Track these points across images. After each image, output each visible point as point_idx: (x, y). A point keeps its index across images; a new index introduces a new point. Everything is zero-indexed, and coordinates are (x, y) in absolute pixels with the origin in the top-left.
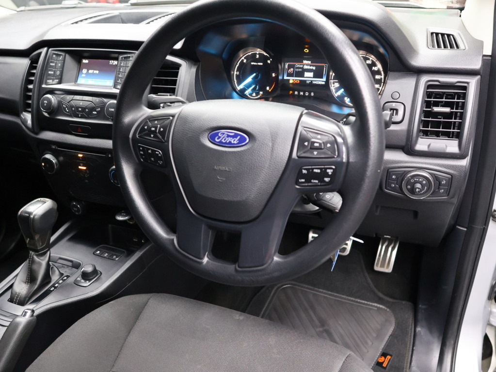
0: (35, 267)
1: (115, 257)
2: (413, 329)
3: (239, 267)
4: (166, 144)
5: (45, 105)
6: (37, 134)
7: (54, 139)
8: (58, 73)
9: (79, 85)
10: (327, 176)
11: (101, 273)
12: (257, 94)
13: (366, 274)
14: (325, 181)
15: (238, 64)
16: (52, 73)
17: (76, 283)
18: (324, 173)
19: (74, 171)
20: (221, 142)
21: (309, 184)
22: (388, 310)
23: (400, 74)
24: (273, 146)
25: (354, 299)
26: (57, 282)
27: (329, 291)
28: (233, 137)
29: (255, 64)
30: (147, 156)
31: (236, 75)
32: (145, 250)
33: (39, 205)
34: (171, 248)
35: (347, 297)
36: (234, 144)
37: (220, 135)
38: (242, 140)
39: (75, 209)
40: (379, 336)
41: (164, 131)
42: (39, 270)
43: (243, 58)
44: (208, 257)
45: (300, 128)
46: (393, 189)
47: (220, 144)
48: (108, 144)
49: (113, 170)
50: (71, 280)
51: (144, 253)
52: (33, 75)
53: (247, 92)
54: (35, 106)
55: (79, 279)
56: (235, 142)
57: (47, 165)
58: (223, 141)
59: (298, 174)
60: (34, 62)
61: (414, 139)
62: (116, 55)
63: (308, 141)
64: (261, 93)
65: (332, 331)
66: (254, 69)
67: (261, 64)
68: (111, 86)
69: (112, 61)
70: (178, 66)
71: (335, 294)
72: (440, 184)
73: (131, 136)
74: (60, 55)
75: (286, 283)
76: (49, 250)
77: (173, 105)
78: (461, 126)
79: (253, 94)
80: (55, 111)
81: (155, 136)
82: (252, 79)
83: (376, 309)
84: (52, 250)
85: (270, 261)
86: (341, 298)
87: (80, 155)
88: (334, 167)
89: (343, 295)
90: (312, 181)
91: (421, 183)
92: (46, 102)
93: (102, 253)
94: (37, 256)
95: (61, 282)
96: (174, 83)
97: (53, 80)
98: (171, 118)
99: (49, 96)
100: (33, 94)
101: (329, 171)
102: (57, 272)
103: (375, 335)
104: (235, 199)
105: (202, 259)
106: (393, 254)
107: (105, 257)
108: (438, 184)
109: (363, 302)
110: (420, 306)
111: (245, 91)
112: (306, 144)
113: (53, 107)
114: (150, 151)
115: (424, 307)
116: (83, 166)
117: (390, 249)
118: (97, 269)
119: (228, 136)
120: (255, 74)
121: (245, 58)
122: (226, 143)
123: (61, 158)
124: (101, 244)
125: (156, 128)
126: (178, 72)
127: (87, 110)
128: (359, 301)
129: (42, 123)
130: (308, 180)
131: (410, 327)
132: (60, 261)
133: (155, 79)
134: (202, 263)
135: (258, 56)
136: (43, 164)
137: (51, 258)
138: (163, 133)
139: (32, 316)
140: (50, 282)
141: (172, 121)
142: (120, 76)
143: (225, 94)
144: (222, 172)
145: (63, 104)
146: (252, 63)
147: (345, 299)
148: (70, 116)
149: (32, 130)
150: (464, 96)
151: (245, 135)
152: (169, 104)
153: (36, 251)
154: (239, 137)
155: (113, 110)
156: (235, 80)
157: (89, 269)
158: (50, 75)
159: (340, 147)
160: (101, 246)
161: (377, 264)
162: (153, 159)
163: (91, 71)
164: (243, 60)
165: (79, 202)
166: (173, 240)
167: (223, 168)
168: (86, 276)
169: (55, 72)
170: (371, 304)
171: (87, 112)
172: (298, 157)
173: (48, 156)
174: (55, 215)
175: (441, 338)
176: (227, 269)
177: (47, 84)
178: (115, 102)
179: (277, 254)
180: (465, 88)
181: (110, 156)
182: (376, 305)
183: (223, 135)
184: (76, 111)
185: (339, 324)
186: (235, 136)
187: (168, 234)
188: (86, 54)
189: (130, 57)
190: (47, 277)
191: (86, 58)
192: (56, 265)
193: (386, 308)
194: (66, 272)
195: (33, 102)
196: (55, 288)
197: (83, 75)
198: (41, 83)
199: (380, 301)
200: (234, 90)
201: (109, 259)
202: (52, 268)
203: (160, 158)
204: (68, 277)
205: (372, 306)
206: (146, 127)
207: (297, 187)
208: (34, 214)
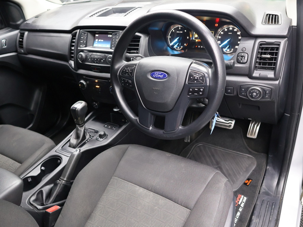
0: (79, 132)
1: (113, 128)
2: (265, 167)
3: (165, 131)
4: (133, 78)
5: (80, 57)
6: (77, 71)
7: (85, 73)
8: (85, 42)
9: (95, 47)
10: (201, 92)
11: (108, 135)
12: (180, 48)
13: (244, 139)
14: (200, 94)
15: (170, 32)
16: (82, 42)
17: (97, 139)
18: (199, 91)
19: (94, 88)
20: (155, 77)
21: (194, 95)
22: (254, 158)
23: (247, 38)
24: (178, 79)
25: (236, 152)
26: (88, 139)
27: (223, 147)
28: (161, 75)
29: (179, 32)
30: (125, 83)
31: (170, 38)
32: (127, 125)
33: (79, 104)
34: (136, 123)
35: (232, 151)
36: (161, 78)
37: (155, 74)
38: (165, 76)
39: (95, 106)
40: (247, 170)
41: (132, 72)
42: (81, 133)
43: (173, 29)
44: (152, 127)
45: (190, 71)
46: (244, 96)
47: (155, 78)
48: (108, 75)
49: (111, 88)
50: (95, 138)
51: (126, 127)
52: (74, 42)
53: (175, 47)
54: (75, 58)
55: (98, 138)
56: (162, 77)
57: (82, 86)
58: (156, 76)
59: (189, 91)
60: (74, 36)
61: (252, 71)
62: (111, 33)
63: (193, 76)
64: (182, 47)
65: (223, 167)
66: (178, 35)
67: (182, 32)
68: (109, 48)
69: (109, 35)
70: (140, 37)
71: (226, 149)
72: (266, 93)
73: (118, 74)
74: (85, 33)
75: (200, 143)
76: (84, 124)
77: (136, 58)
78: (275, 64)
79: (178, 47)
80: (85, 60)
81: (128, 74)
82: (177, 40)
83: (247, 157)
84: (85, 124)
85: (177, 129)
86: (229, 151)
87: (96, 81)
88: (203, 88)
89: (230, 150)
90: (195, 94)
91: (256, 92)
92: (80, 56)
93: (108, 126)
94: (80, 127)
95: (90, 139)
96: (138, 45)
97: (83, 45)
98: (135, 66)
99: (81, 53)
100: (74, 52)
101: (201, 89)
102: (88, 135)
103: (245, 170)
104: (162, 102)
105: (149, 128)
106: (257, 129)
107: (109, 128)
108: (265, 93)
109: (241, 153)
110: (269, 156)
111: (174, 46)
112: (192, 78)
113: (83, 59)
114: (126, 81)
115: (271, 156)
116: (98, 86)
117: (256, 126)
118: (106, 133)
119: (159, 74)
120: (178, 38)
121: (174, 29)
122: (158, 77)
123: (88, 82)
124: (107, 122)
125: (128, 71)
126: (140, 40)
127: (99, 60)
128: (238, 153)
129: (79, 66)
130: (193, 93)
131: (264, 167)
132: (89, 130)
133: (128, 48)
134: (149, 129)
135: (180, 28)
136: (80, 85)
137: (85, 128)
138: (131, 73)
139: (80, 152)
140: (85, 139)
141: (135, 67)
142: (113, 43)
143: (163, 48)
144: (156, 90)
145: (88, 57)
146: (177, 32)
147: (231, 152)
148: (91, 62)
149: (74, 69)
150: (278, 49)
151: (166, 73)
152: (135, 58)
153: (79, 125)
154: (163, 75)
155: (110, 60)
156: (169, 41)
157: (102, 133)
158: (81, 43)
159: (206, 78)
160: (107, 123)
161: (249, 134)
162: (127, 84)
163: (100, 40)
164: (173, 30)
165: (96, 102)
166: (137, 119)
167: (157, 89)
168: (101, 136)
169: (83, 41)
170: (245, 154)
171: (99, 61)
172: (188, 83)
173: (82, 81)
174: (87, 109)
175: (279, 172)
176: (160, 132)
177: (80, 47)
178: (111, 56)
179: (181, 125)
180: (279, 45)
181: (110, 81)
182: (247, 155)
183: (157, 74)
184: (93, 61)
185: (227, 164)
186: (162, 74)
187: (135, 117)
188: (97, 32)
189: (117, 34)
190: (84, 137)
191: (97, 34)
192: (88, 131)
193: (252, 157)
194: (92, 134)
195: (74, 55)
196: (88, 141)
197: (96, 42)
198: (77, 47)
199: (250, 153)
200: (168, 46)
201: (111, 129)
202: (86, 133)
203: (130, 84)
204: (93, 137)
205: (245, 155)
206: (124, 70)
207: (188, 96)
208: (77, 108)
